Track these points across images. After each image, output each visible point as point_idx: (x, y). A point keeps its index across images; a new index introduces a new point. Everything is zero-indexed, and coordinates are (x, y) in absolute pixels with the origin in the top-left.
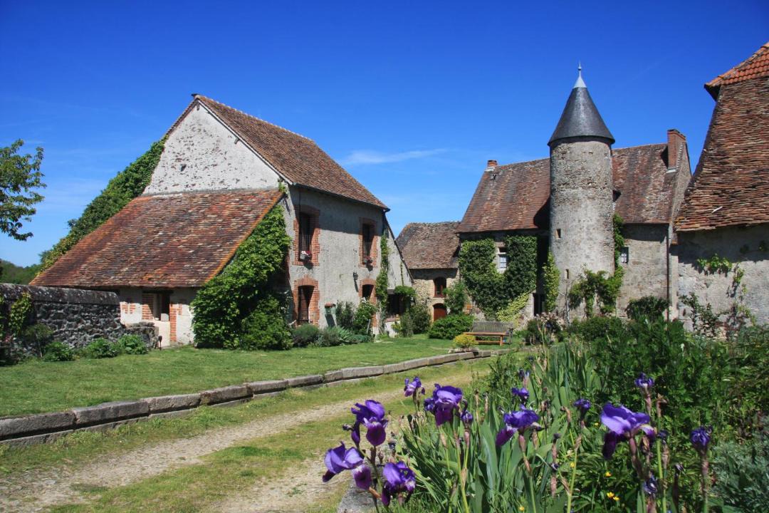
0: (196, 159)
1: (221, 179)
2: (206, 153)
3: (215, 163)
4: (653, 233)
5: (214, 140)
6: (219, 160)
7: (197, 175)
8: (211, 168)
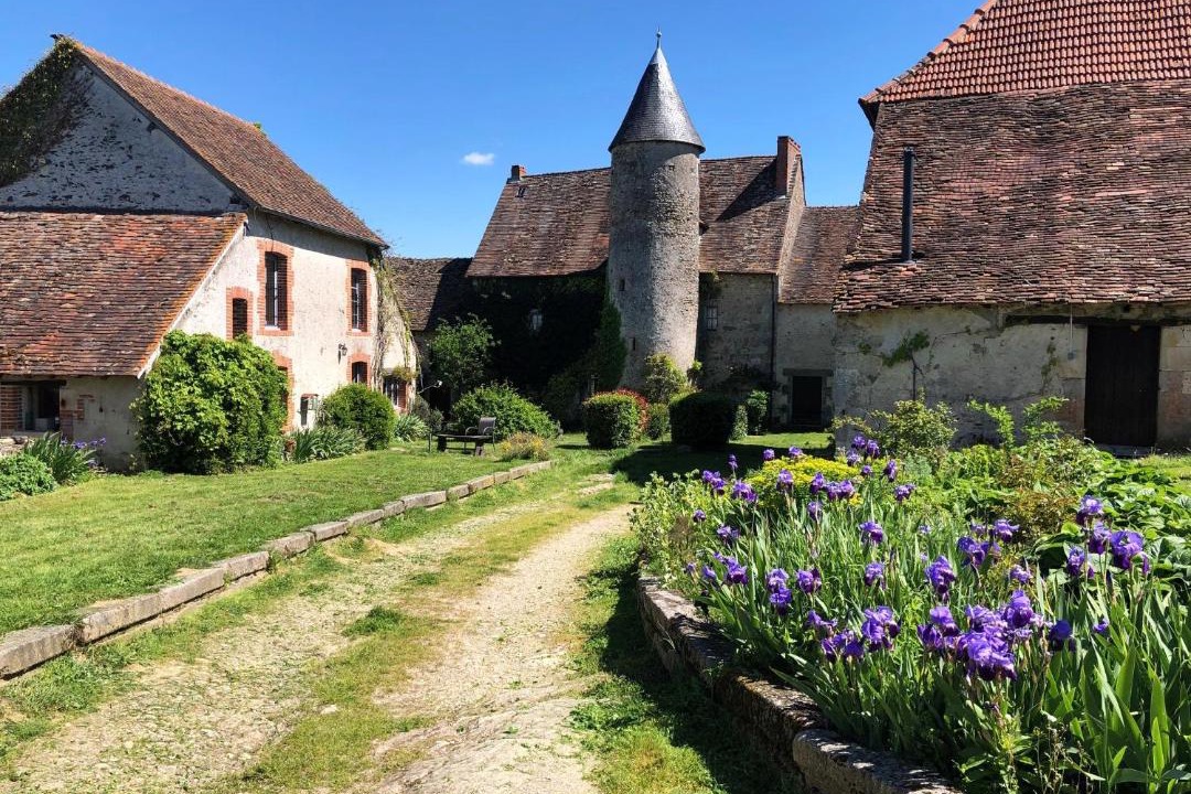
0: (71, 153)
1: (124, 192)
2: (92, 144)
3: (110, 163)
4: (753, 285)
5: (106, 122)
6: (118, 157)
7: (75, 180)
8: (103, 172)
